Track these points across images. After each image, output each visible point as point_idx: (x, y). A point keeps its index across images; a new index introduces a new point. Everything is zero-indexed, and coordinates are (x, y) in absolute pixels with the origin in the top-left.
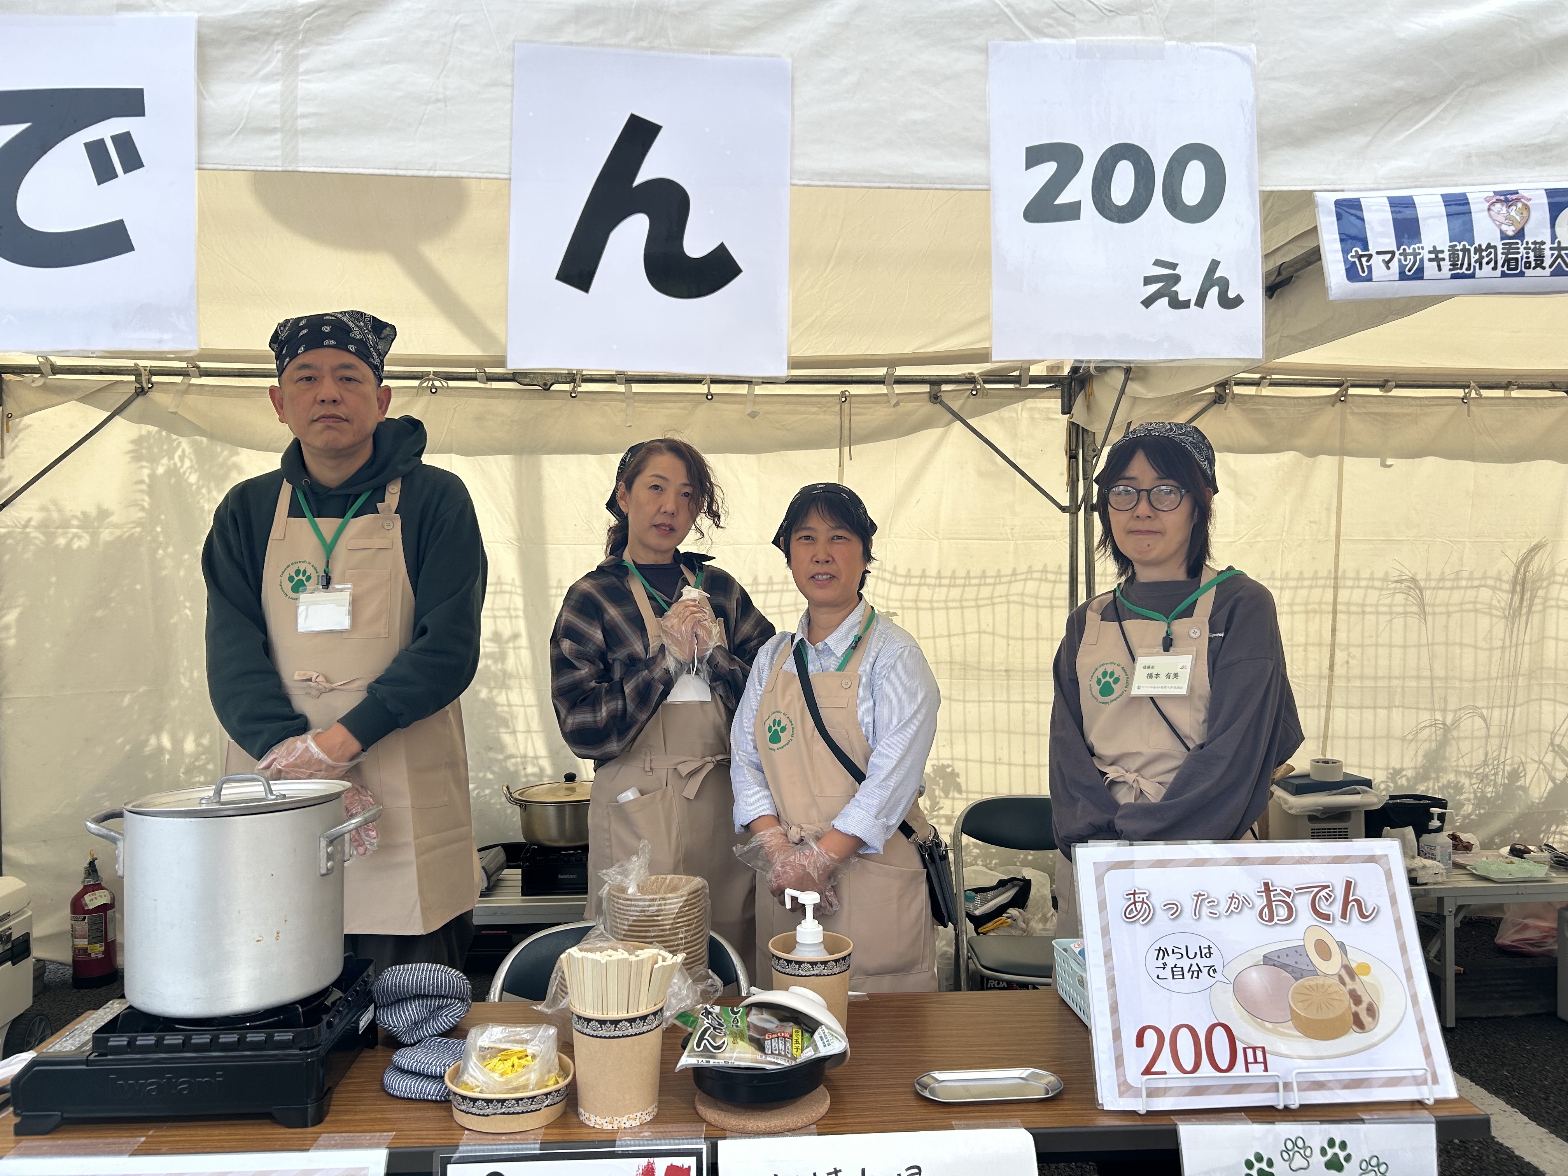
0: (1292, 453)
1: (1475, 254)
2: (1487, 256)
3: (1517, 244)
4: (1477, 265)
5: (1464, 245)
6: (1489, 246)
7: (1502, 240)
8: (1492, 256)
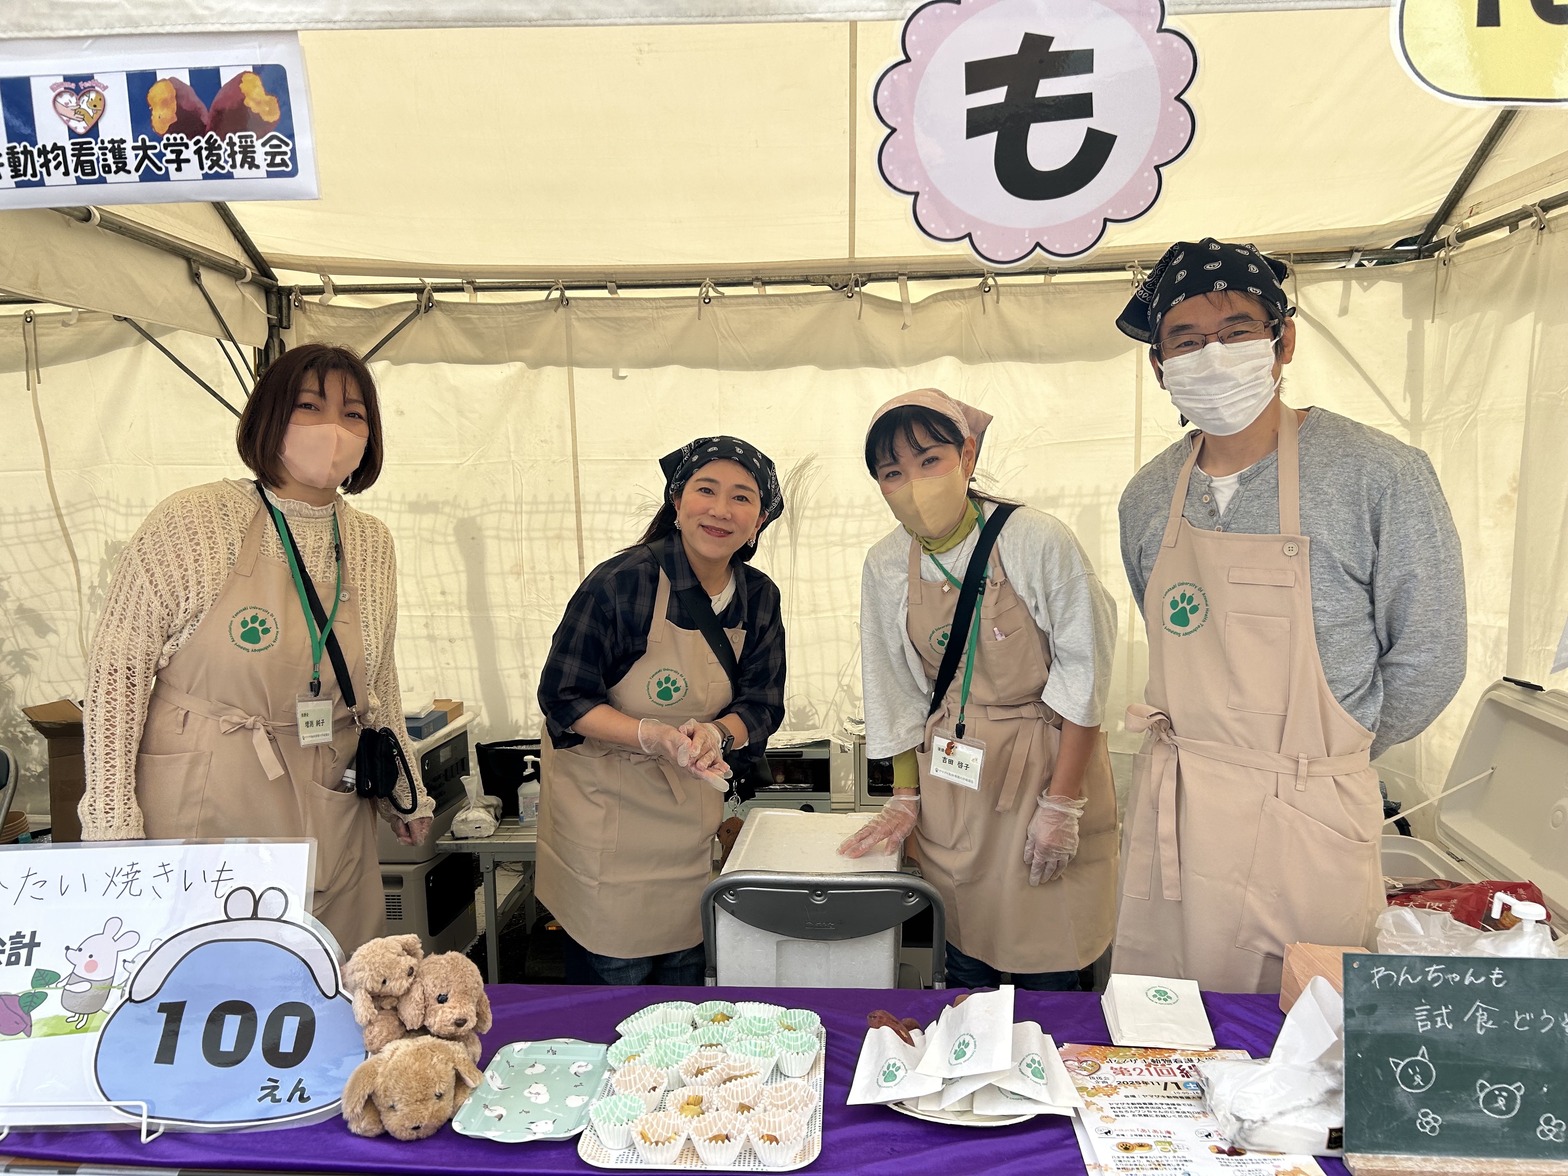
0: (519, 364)
1: (39, 156)
2: (55, 158)
3: (90, 143)
4: (44, 170)
5: (25, 147)
6: (55, 147)
7: (70, 139)
8: (60, 159)
